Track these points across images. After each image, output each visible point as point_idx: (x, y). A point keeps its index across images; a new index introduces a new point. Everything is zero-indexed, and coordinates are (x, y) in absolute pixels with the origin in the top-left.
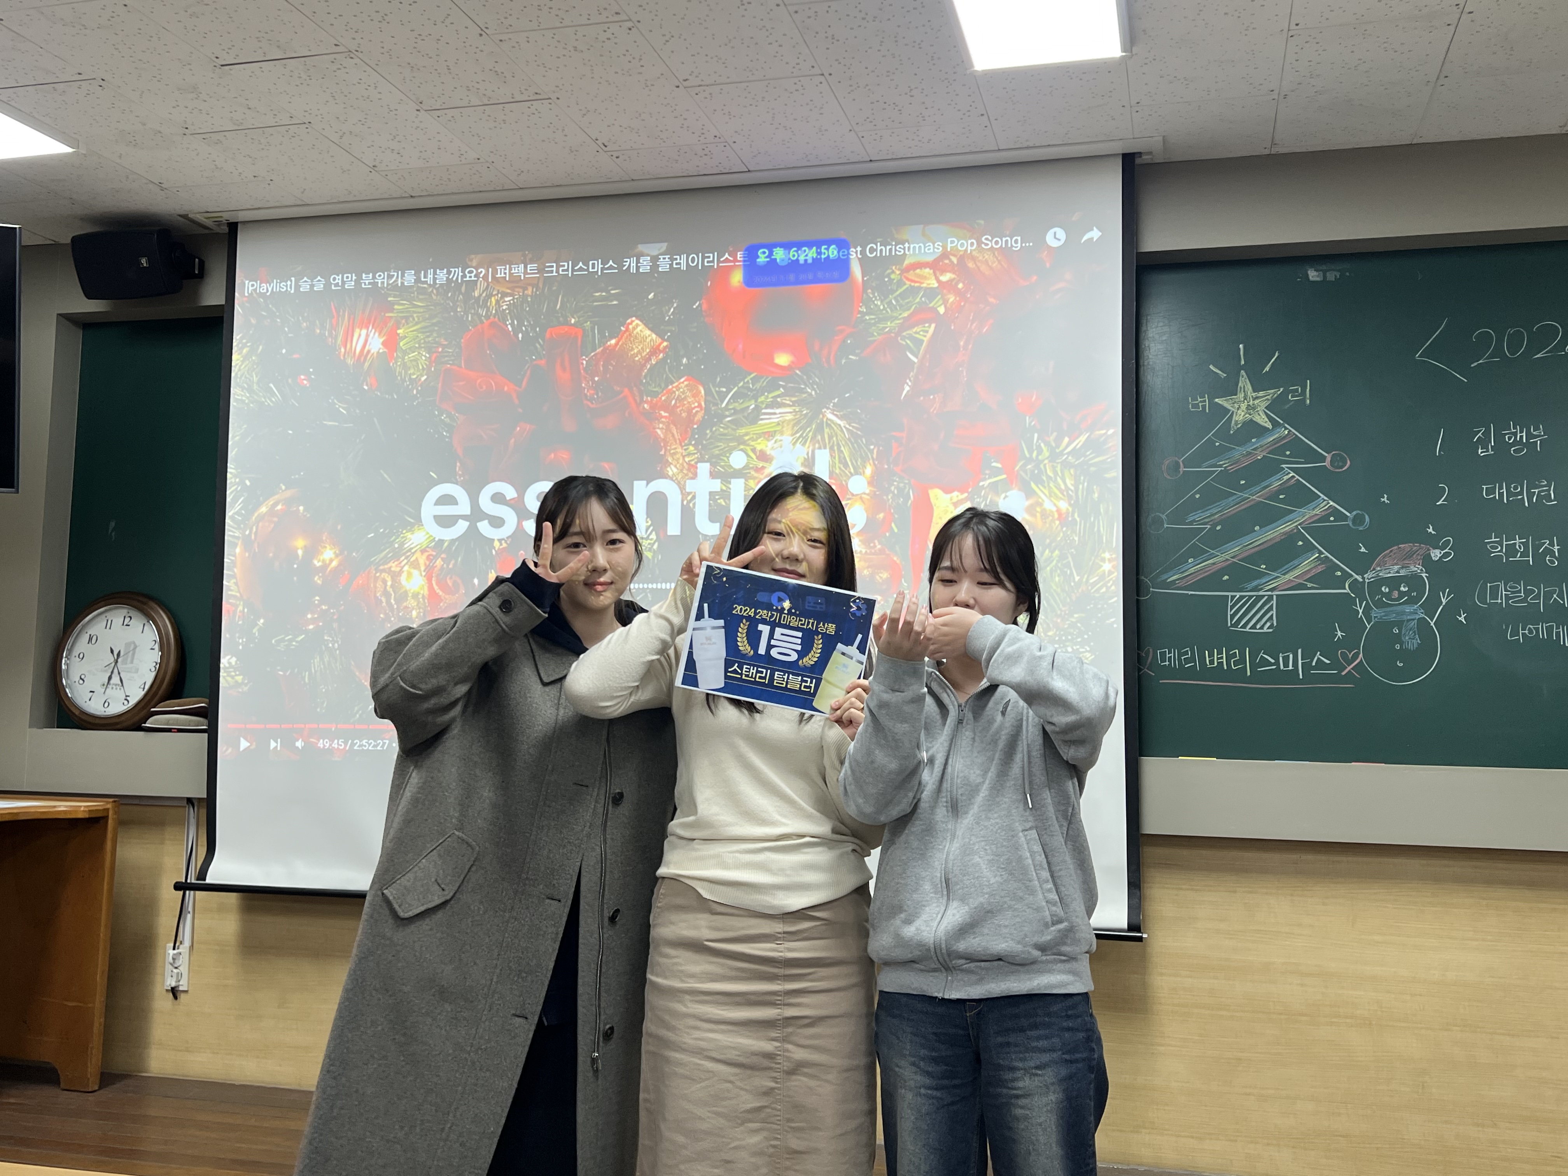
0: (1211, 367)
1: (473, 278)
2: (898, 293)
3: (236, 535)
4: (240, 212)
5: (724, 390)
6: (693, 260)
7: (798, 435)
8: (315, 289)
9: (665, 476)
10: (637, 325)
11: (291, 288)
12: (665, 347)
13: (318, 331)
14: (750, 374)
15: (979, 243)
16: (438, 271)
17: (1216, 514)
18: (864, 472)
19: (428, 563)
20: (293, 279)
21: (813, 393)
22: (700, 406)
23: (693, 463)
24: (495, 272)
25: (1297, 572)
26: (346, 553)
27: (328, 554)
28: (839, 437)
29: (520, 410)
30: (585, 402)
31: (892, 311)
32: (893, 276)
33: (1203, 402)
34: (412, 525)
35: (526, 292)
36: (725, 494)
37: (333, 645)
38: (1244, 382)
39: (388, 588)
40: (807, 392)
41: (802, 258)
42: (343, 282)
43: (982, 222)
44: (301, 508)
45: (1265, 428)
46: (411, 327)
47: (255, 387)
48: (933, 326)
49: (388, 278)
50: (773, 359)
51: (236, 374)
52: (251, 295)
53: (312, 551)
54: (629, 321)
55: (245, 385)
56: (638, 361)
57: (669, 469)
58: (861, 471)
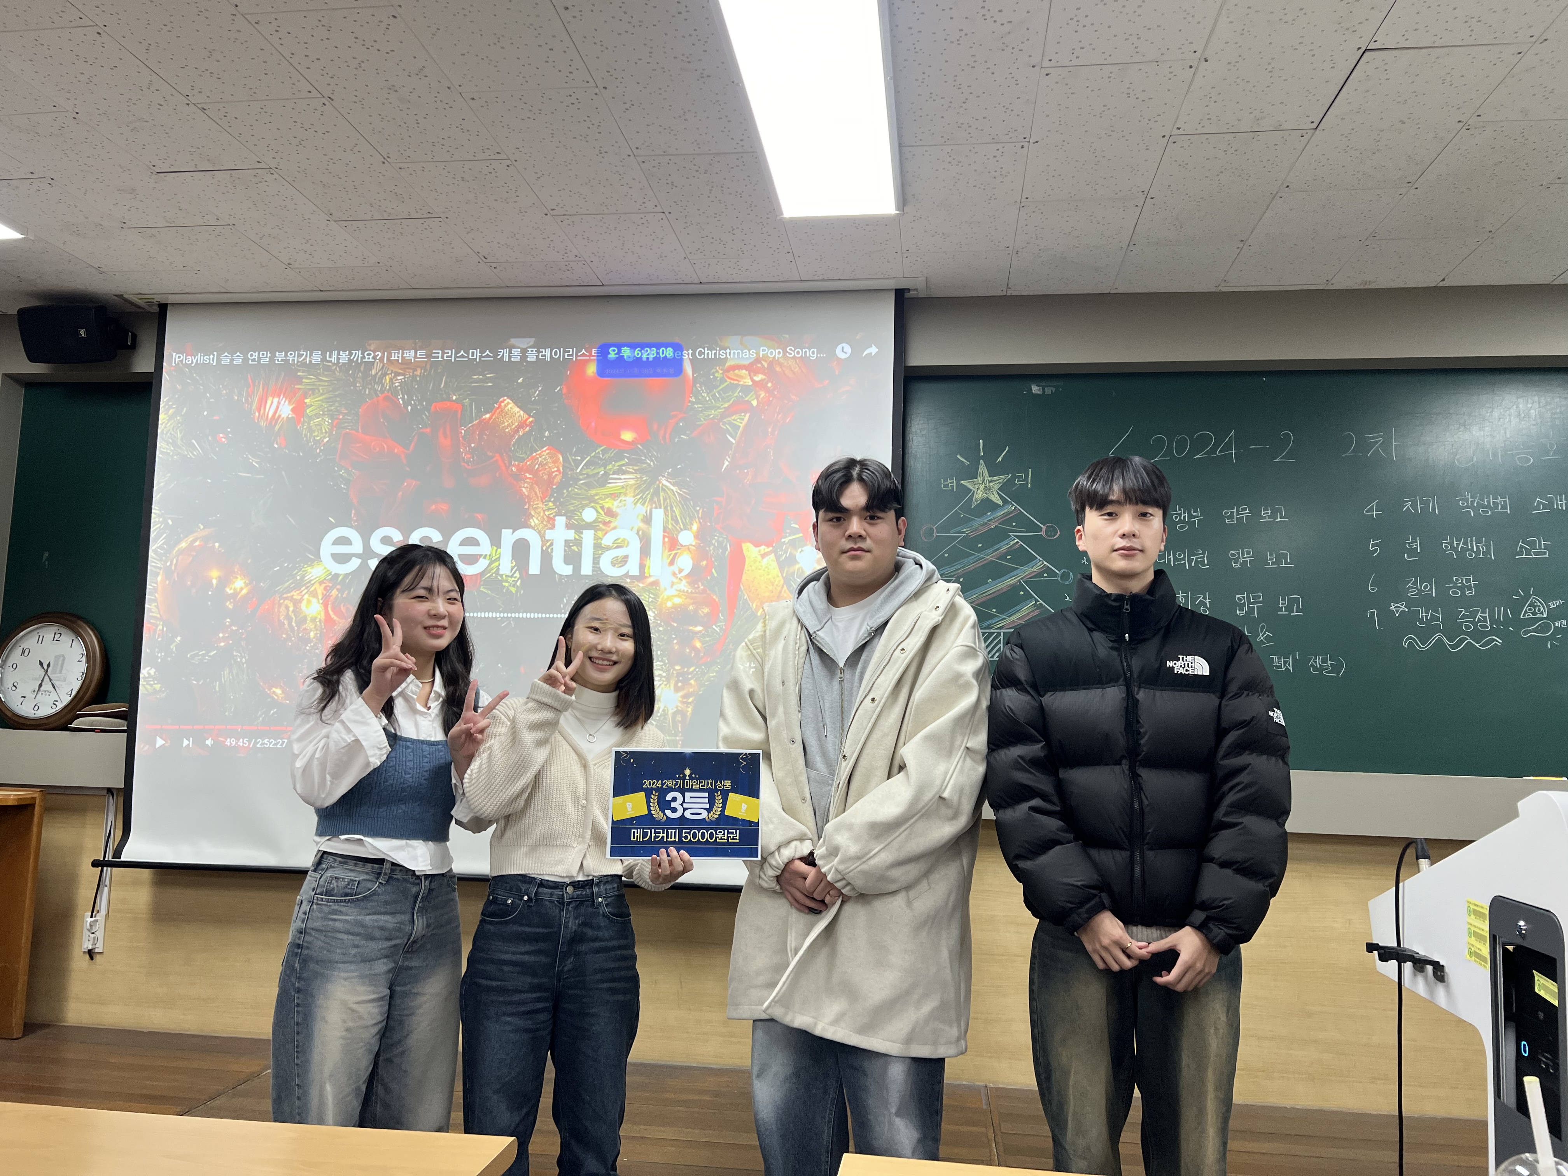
0: (958, 456)
1: (371, 360)
2: (720, 388)
3: (159, 565)
4: (170, 296)
5: (579, 458)
6: (556, 353)
7: (639, 497)
8: (235, 362)
9: (528, 526)
10: (508, 403)
11: (213, 361)
12: (531, 422)
13: (236, 398)
14: (600, 447)
15: (785, 352)
16: (341, 353)
17: (959, 569)
18: (691, 528)
19: (325, 592)
20: (215, 353)
21: (652, 464)
22: (558, 470)
23: (552, 516)
24: (390, 355)
25: (1019, 615)
26: (254, 583)
27: (239, 584)
28: (672, 500)
29: (408, 469)
30: (463, 464)
31: (715, 401)
32: (716, 375)
33: (952, 483)
34: (313, 561)
35: (415, 373)
36: (578, 542)
37: (241, 659)
38: (983, 469)
39: (290, 613)
40: (647, 463)
41: (645, 356)
42: (259, 358)
43: (787, 336)
44: (217, 545)
45: (998, 504)
46: (317, 397)
47: (179, 442)
48: (748, 415)
49: (298, 357)
50: (620, 435)
51: (163, 430)
52: (177, 365)
53: (225, 581)
54: (501, 399)
55: (171, 441)
56: (508, 432)
57: (531, 520)
58: (689, 527)
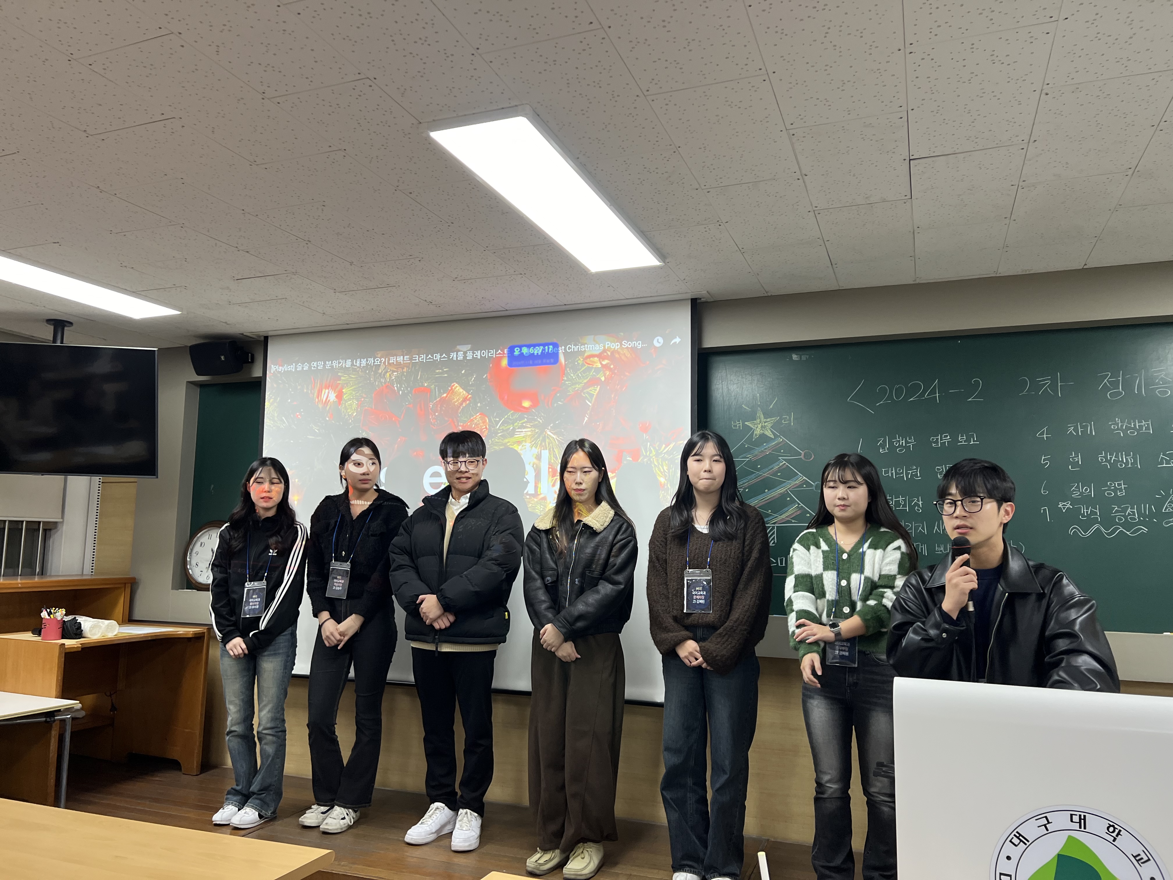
0: (743, 406)
1: (378, 364)
2: (582, 370)
4: (270, 331)
5: (497, 420)
6: (483, 353)
7: (533, 443)
8: (304, 369)
10: (457, 387)
11: (293, 369)
12: (470, 398)
13: (305, 391)
14: (510, 412)
15: (621, 344)
16: (362, 360)
20: (294, 364)
21: (541, 421)
22: (486, 428)
24: (389, 360)
25: (787, 515)
28: (554, 444)
29: (399, 431)
30: (430, 426)
31: (578, 379)
32: (579, 362)
33: (739, 424)
35: (403, 370)
38: (760, 414)
40: (538, 421)
41: (536, 352)
42: (317, 366)
43: (622, 334)
44: (297, 480)
45: (771, 438)
46: (349, 388)
47: (276, 419)
48: (599, 387)
49: (338, 364)
50: (521, 403)
51: (268, 413)
52: (274, 372)
54: (453, 384)
55: (272, 419)
56: (457, 405)
